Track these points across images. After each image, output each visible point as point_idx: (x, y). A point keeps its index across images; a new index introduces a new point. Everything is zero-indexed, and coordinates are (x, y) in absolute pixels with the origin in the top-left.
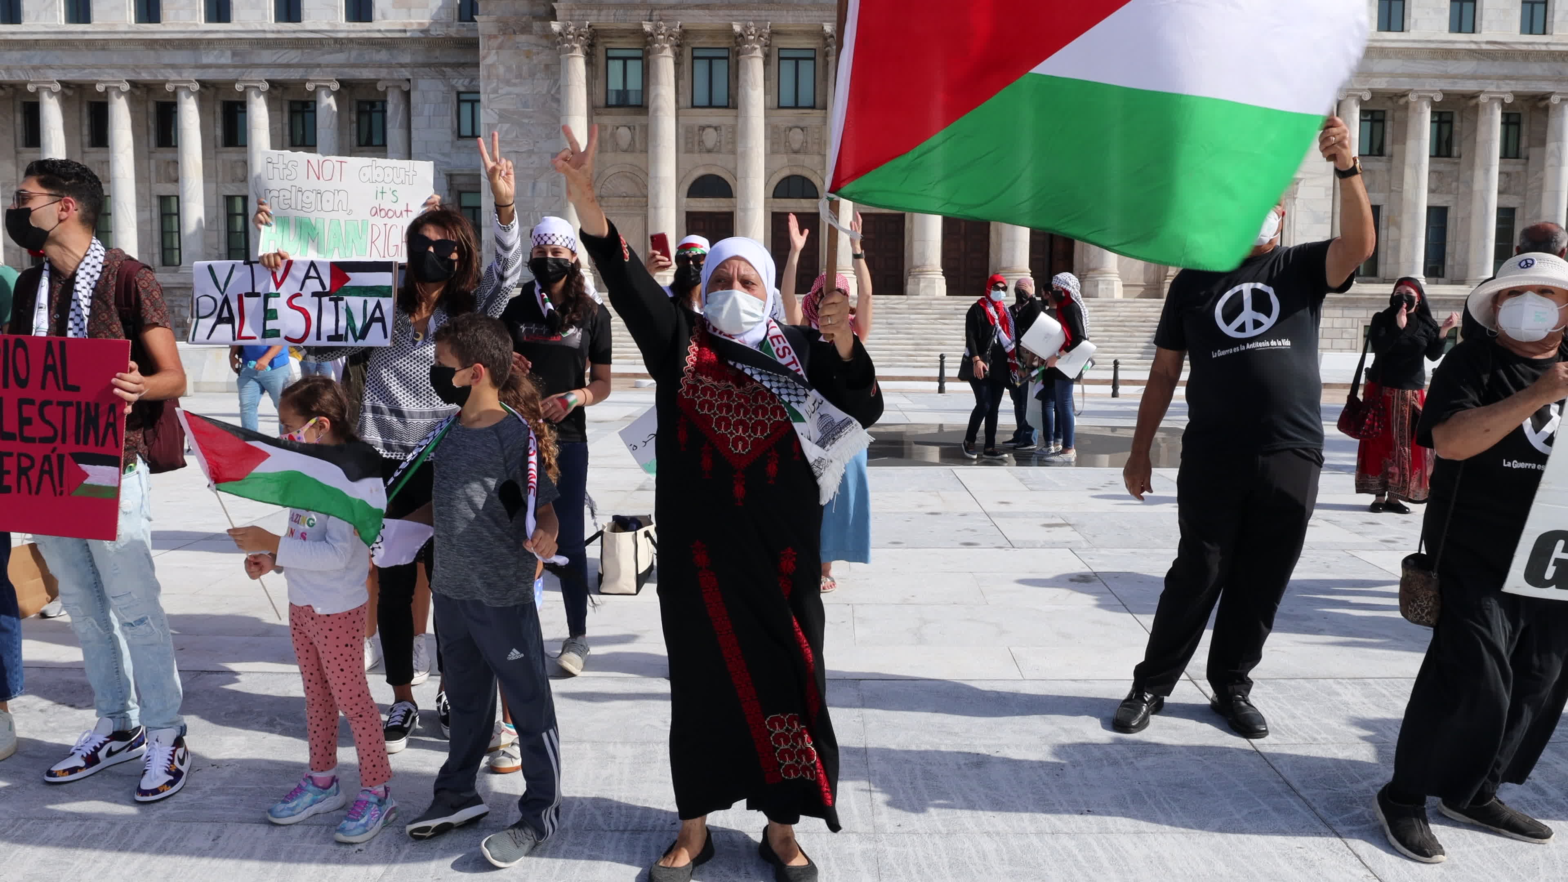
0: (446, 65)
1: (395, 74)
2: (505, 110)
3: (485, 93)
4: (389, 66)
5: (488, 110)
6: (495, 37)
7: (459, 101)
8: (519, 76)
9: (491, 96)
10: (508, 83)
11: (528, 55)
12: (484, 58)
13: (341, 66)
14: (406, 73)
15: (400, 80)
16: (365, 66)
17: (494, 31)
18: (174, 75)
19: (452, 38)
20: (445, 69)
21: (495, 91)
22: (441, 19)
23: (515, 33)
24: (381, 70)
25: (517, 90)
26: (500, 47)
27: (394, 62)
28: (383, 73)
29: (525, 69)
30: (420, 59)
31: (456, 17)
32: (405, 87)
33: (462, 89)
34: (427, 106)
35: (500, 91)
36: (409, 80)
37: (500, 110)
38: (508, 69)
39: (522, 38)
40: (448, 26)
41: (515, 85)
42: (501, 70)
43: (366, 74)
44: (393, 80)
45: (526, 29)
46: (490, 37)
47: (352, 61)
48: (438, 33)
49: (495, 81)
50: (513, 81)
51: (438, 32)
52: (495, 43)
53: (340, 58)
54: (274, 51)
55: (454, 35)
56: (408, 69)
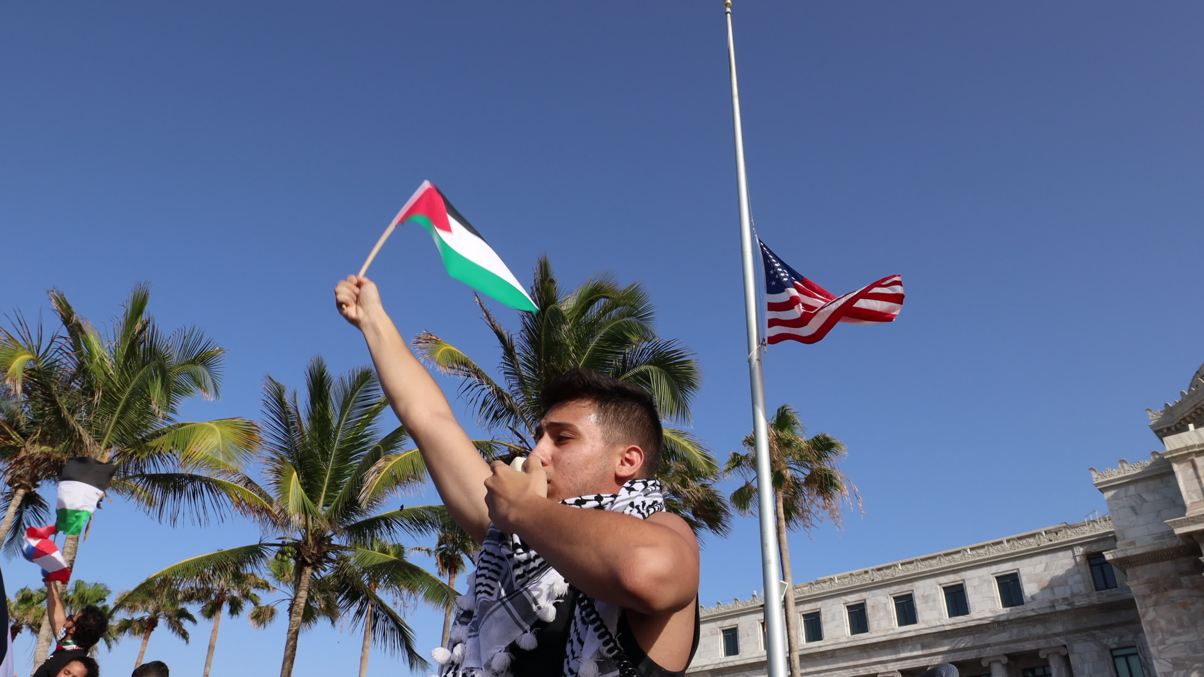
0: (1095, 628)
1: (1052, 643)
2: (1177, 658)
3: (1153, 646)
4: (1045, 637)
5: (1161, 661)
6: (1149, 596)
7: (1114, 657)
8: (1181, 625)
9: (1160, 648)
10: (1173, 634)
11: (1185, 606)
12: (1144, 616)
13: (1007, 643)
14: (1062, 641)
15: (1058, 647)
16: (1026, 640)
17: (1147, 592)
18: (882, 668)
19: (1094, 606)
20: (1094, 632)
21: (1162, 642)
22: (1081, 592)
23: (1166, 589)
24: (1039, 641)
25: (1183, 638)
26: (1156, 604)
27: (1049, 633)
28: (1042, 644)
29: (1185, 619)
30: (1070, 627)
31: (1093, 587)
32: (1063, 652)
33: (1113, 646)
34: (1086, 665)
35: (1167, 642)
36: (1065, 646)
37: (1172, 659)
38: (1169, 621)
39: (1175, 593)
40: (1088, 596)
41: (1180, 634)
42: (1163, 623)
43: (1028, 646)
44: (1052, 647)
45: (1176, 585)
46: (1144, 597)
47: (1015, 638)
48: (1082, 603)
49: (1160, 633)
50: (1178, 631)
51: (1080, 602)
52: (1150, 601)
53: (1004, 636)
54: (952, 640)
55: (1096, 603)
56: (1062, 637)
